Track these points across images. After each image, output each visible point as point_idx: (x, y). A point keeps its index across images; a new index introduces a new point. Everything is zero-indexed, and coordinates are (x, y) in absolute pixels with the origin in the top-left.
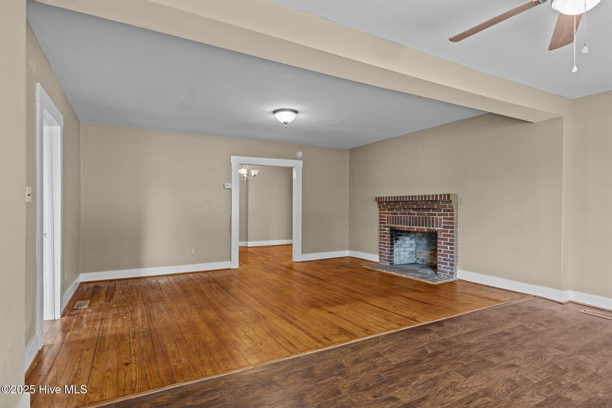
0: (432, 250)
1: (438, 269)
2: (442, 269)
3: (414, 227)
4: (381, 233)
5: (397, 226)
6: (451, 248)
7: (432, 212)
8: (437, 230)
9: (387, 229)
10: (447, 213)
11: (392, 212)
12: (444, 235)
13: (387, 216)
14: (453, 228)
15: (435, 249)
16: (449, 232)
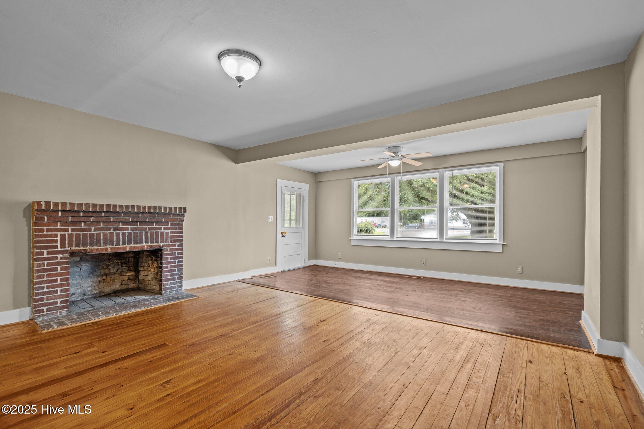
0: (101, 276)
1: (163, 288)
2: (169, 286)
6: (179, 262)
7: (156, 225)
9: (59, 256)
10: (175, 226)
11: (76, 227)
12: (171, 250)
13: (61, 235)
14: (182, 241)
15: (107, 272)
16: (177, 246)
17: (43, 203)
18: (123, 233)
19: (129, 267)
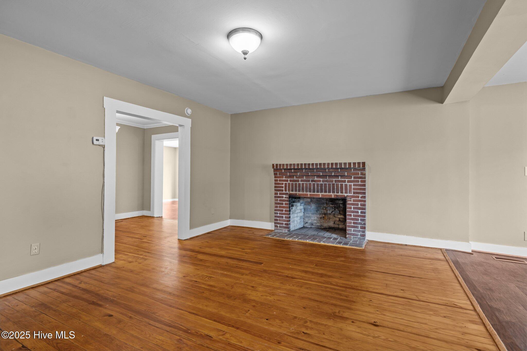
0: (322, 214)
1: (347, 233)
2: (352, 232)
3: (319, 193)
4: (276, 200)
5: (298, 193)
6: (361, 212)
7: (341, 179)
8: (346, 196)
9: (284, 196)
10: (358, 179)
11: (292, 179)
12: (354, 201)
13: (285, 183)
14: (364, 193)
15: (325, 212)
16: (360, 197)
17: (275, 165)
18: (317, 184)
19: (340, 211)
